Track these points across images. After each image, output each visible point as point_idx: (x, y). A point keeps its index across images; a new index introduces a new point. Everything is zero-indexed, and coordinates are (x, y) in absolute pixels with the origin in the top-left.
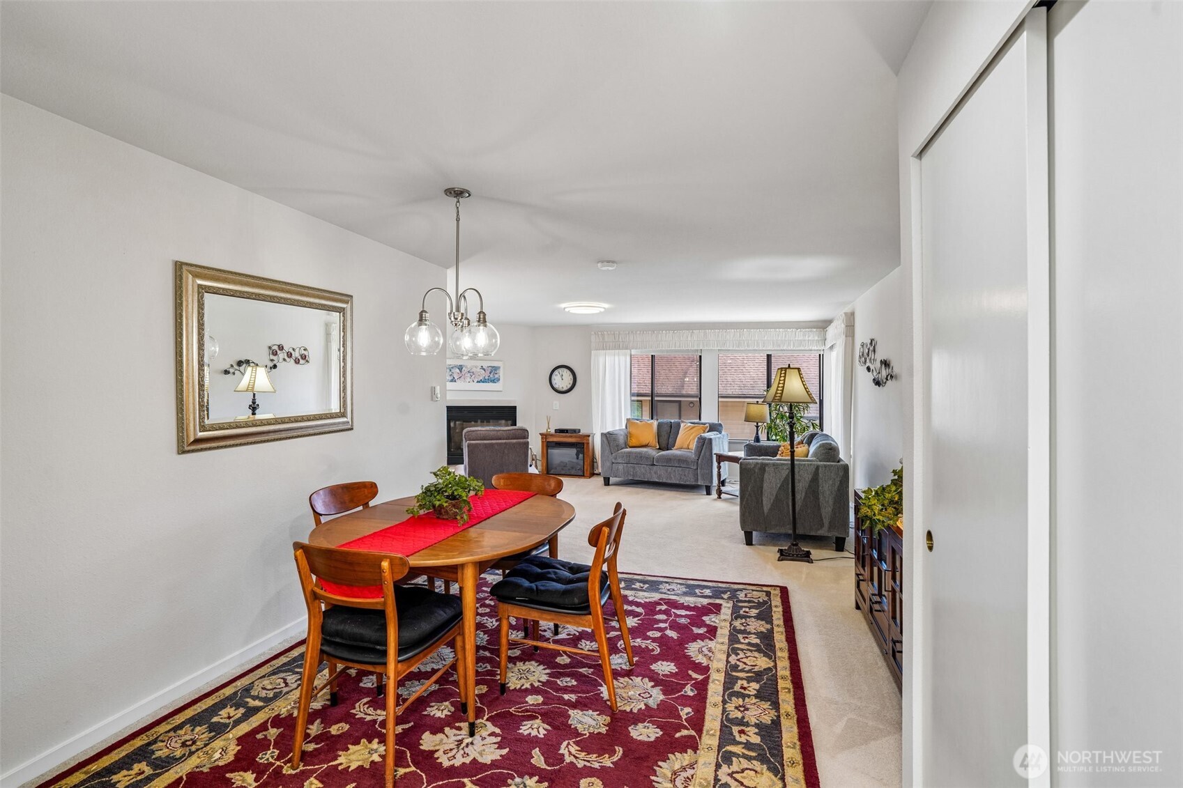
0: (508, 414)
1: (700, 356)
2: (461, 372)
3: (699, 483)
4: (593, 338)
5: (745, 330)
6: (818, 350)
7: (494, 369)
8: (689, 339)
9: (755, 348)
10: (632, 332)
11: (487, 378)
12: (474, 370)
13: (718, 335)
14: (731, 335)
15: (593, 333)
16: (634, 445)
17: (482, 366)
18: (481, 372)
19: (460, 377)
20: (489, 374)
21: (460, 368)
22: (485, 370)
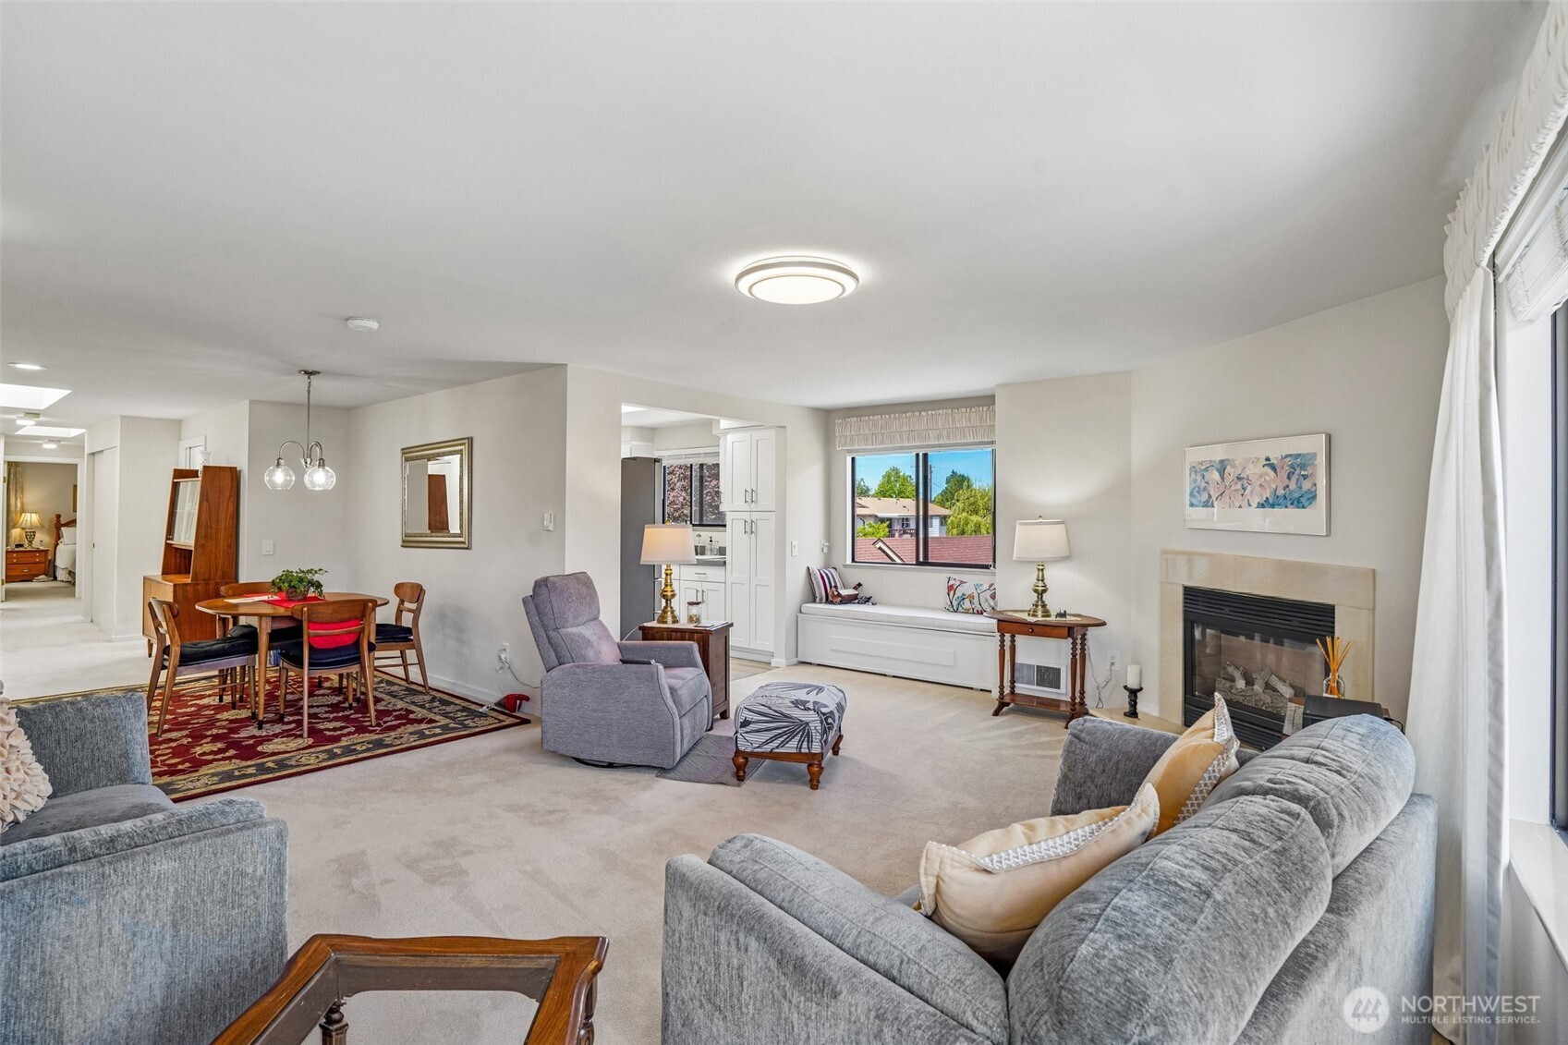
7: (1301, 464)
11: (1281, 492)
17: (1268, 459)
18: (1266, 474)
19: (1221, 495)
20: (1287, 482)
21: (1222, 467)
22: (1274, 469)
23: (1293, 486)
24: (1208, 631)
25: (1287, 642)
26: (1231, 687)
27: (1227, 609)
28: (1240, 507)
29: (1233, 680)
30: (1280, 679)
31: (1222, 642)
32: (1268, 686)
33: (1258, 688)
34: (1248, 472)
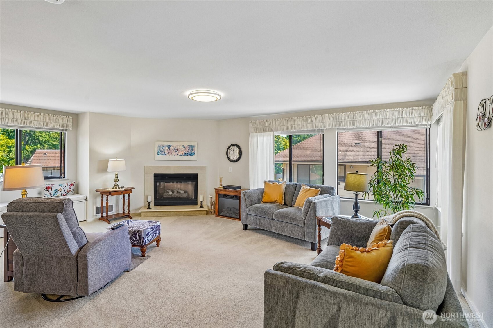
0: (193, 178)
1: (323, 134)
2: (169, 149)
3: (305, 240)
4: (250, 125)
5: (357, 112)
6: (424, 125)
7: (191, 147)
8: (314, 122)
9: (366, 126)
10: (275, 120)
11: (186, 152)
12: (178, 148)
13: (336, 118)
14: (346, 116)
15: (250, 122)
16: (266, 201)
17: (183, 146)
18: (182, 149)
19: (169, 153)
20: (188, 151)
21: (169, 147)
22: (185, 148)
23: (189, 151)
24: (161, 183)
25: (182, 182)
26: (168, 194)
27: (167, 177)
28: (175, 155)
29: (168, 192)
30: (181, 190)
31: (165, 185)
32: (178, 192)
33: (175, 193)
34: (177, 148)
